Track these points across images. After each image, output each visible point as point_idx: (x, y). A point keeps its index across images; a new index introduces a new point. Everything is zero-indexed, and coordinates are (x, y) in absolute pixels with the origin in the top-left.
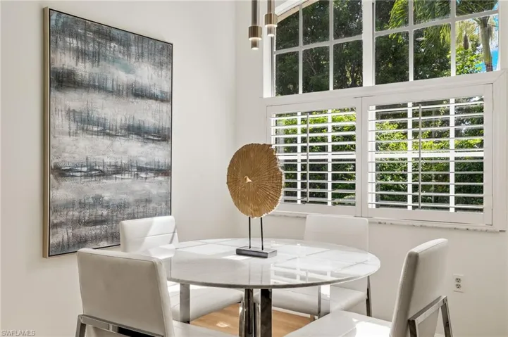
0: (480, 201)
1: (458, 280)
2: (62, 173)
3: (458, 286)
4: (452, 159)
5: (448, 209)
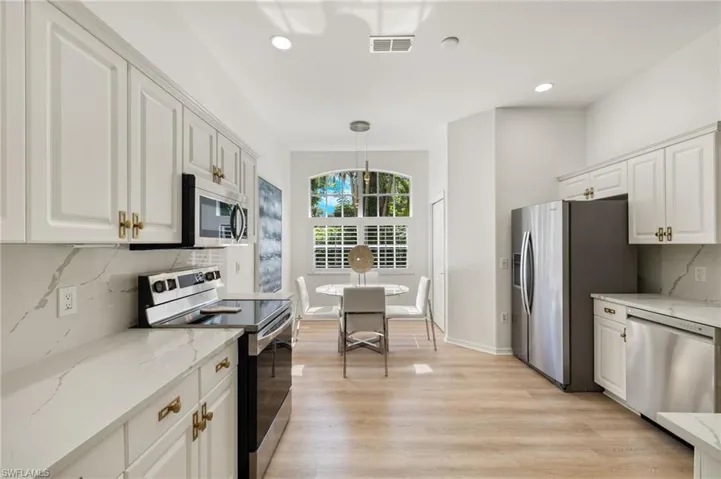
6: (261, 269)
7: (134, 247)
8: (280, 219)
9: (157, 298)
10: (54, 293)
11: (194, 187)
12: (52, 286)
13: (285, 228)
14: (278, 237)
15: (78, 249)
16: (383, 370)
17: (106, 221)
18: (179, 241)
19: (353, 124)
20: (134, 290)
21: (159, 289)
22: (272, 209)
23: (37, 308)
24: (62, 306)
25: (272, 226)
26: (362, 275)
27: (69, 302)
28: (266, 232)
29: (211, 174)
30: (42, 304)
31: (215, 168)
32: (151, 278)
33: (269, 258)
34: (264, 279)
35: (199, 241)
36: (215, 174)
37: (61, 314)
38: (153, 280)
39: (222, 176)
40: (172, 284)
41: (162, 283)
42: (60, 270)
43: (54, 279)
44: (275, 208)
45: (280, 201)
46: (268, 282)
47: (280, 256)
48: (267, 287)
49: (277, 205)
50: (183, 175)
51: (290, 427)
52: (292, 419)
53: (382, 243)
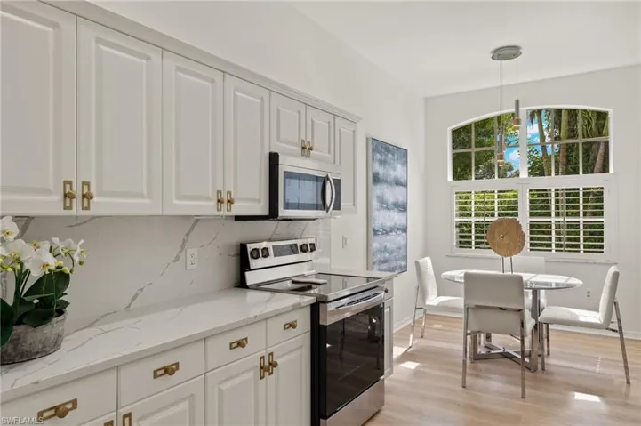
0: (602, 247)
1: (589, 293)
2: (375, 232)
3: (588, 296)
4: (581, 222)
5: (579, 251)
6: (375, 245)
7: (238, 218)
8: (405, 185)
9: (254, 263)
10: (184, 252)
11: (278, 164)
12: (183, 247)
13: (413, 196)
14: (402, 208)
15: (199, 220)
16: (520, 389)
17: (208, 199)
18: (267, 213)
19: (495, 51)
20: (237, 255)
21: (255, 256)
22: (392, 174)
23: (174, 261)
24: (189, 263)
25: (391, 194)
26: (507, 259)
27: (192, 259)
28: (382, 201)
29: (299, 149)
30: (177, 259)
31: (303, 141)
32: (248, 246)
33: (387, 233)
34: (379, 257)
35: (283, 213)
36: (304, 148)
37: (188, 268)
38: (250, 247)
39: (310, 149)
40: (266, 253)
41: (257, 250)
42: (187, 235)
43: (184, 241)
44: (397, 171)
45: (405, 163)
46: (385, 261)
47: (405, 230)
48: (384, 266)
49: (399, 167)
50: (270, 154)
51: (377, 418)
52: (382, 412)
53: (558, 214)
